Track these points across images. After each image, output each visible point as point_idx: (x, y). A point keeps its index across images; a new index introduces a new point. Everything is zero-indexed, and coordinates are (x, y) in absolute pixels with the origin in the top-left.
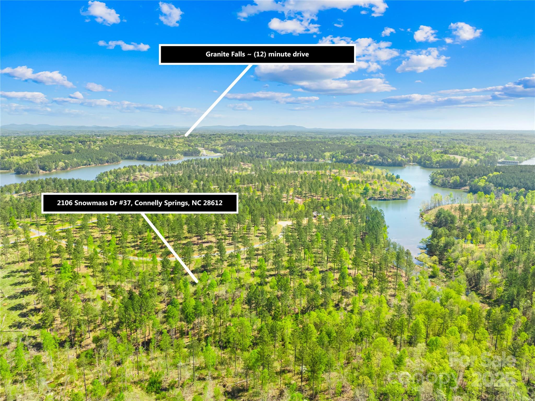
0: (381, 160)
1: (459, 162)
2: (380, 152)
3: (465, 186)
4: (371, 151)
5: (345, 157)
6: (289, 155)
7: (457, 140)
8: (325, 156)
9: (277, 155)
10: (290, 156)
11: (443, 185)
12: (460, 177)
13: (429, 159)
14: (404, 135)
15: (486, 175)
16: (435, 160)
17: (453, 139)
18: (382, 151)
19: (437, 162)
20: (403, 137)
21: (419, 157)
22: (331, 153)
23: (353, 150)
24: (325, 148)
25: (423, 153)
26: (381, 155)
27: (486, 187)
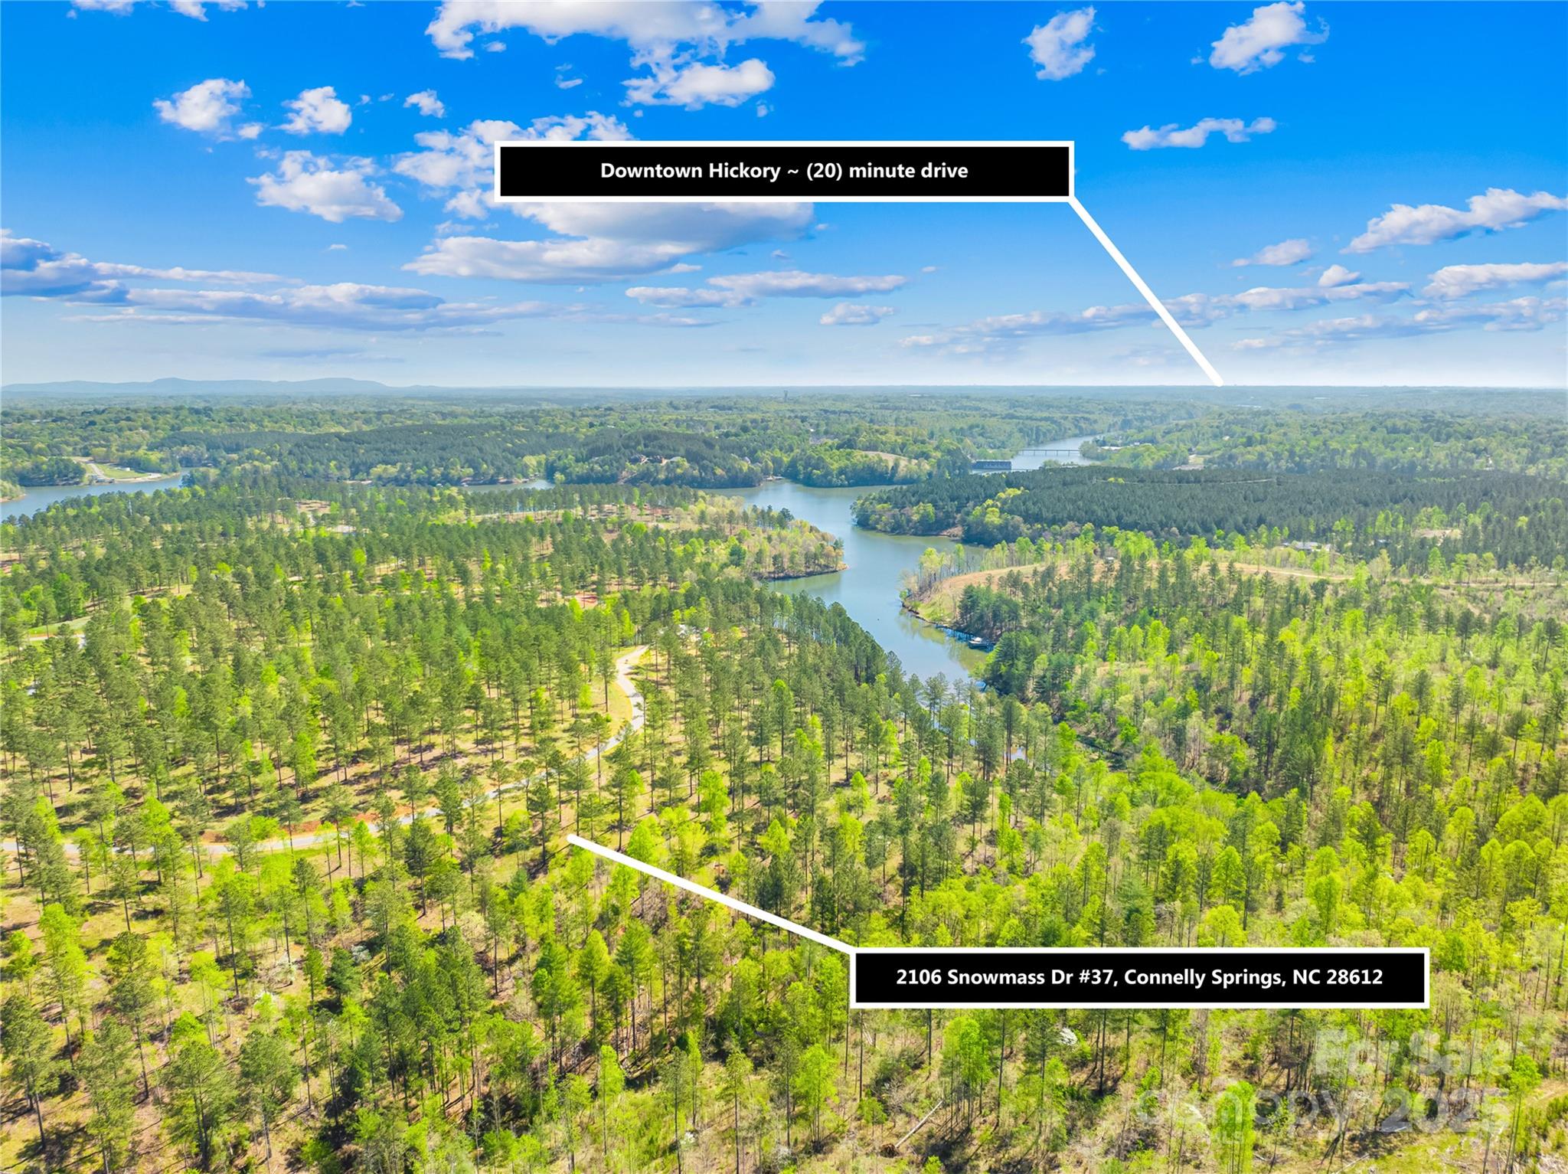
0: (696, 473)
1: (890, 469)
2: (686, 450)
3: (952, 526)
5: (592, 469)
6: (415, 468)
8: (526, 466)
9: (374, 471)
10: (419, 471)
12: (935, 506)
13: (819, 464)
14: (698, 402)
15: (991, 497)
16: (833, 465)
19: (842, 471)
20: (697, 408)
21: (786, 459)
22: (542, 458)
23: (609, 448)
24: (514, 443)
25: (792, 449)
26: (692, 457)
27: (1007, 525)
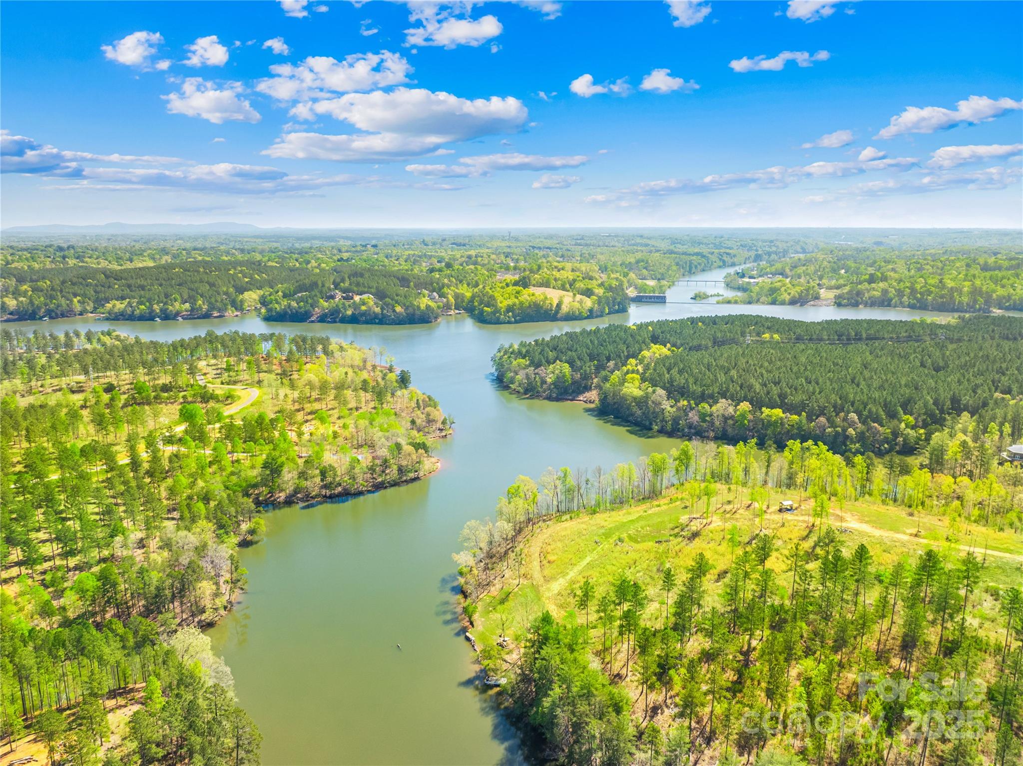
0: (378, 310)
1: (555, 305)
2: (377, 288)
3: (587, 389)
4: (358, 284)
5: (289, 305)
7: (540, 248)
8: (244, 301)
9: (109, 306)
10: (143, 307)
11: (530, 391)
12: (571, 363)
13: (491, 302)
14: (444, 240)
15: (634, 356)
16: (503, 303)
17: (534, 247)
18: (383, 284)
19: (509, 309)
20: (441, 245)
21: (468, 295)
22: (261, 292)
23: (314, 285)
24: (251, 278)
25: (477, 285)
26: (380, 295)
27: (647, 397)
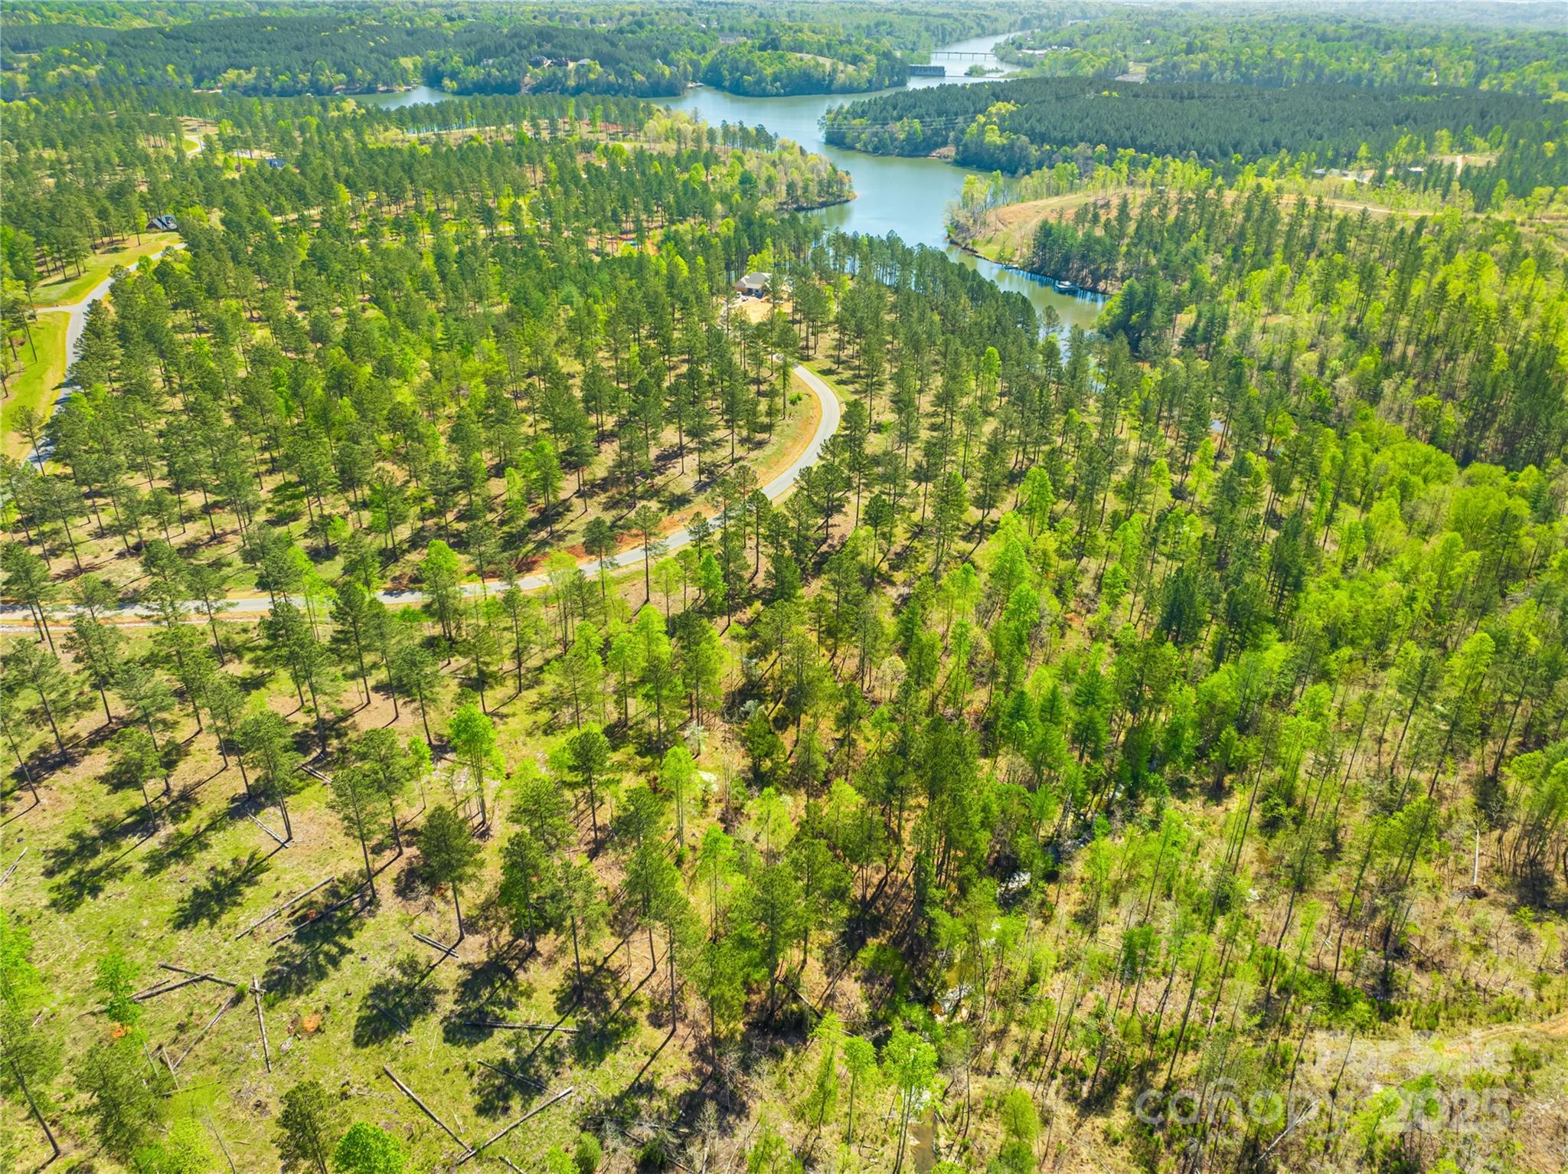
0: (612, 78)
9: (230, 77)
11: (880, 150)
12: (920, 119)
15: (982, 111)
26: (607, 60)
27: (1012, 145)
